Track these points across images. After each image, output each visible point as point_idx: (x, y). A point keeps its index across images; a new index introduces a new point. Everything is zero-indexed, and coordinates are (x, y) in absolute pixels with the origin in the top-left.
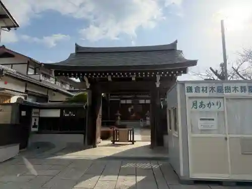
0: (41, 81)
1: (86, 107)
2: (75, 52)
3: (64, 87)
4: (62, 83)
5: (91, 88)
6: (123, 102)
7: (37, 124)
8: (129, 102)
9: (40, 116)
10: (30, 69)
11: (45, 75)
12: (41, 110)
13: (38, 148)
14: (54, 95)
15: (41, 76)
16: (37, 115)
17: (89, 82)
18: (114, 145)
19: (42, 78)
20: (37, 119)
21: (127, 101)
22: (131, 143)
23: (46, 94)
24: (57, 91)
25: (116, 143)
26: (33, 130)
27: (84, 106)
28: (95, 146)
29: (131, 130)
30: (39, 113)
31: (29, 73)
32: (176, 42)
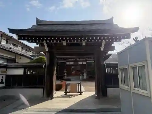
0: (10, 48)
1: (45, 66)
2: (36, 24)
3: (28, 53)
4: (27, 51)
6: (68, 63)
7: (4, 81)
9: (7, 74)
10: (3, 40)
11: (14, 45)
12: (8, 69)
13: (4, 101)
14: (20, 58)
15: (11, 45)
16: (5, 74)
17: (48, 46)
18: (66, 95)
19: (12, 46)
20: (4, 76)
21: (71, 63)
22: (79, 93)
23: (14, 58)
24: (22, 55)
25: (67, 94)
27: (43, 66)
28: (52, 98)
29: (79, 84)
30: (6, 72)
31: (2, 43)
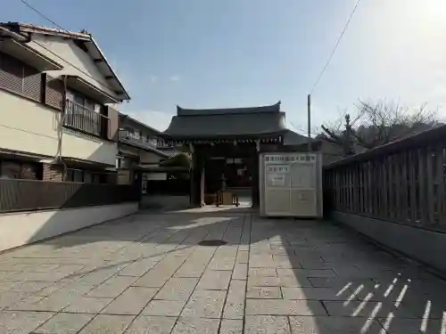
0: (128, 138)
1: (191, 170)
4: (148, 137)
5: (195, 153)
6: (230, 161)
7: (146, 187)
8: (238, 161)
9: (148, 179)
15: (128, 132)
20: (146, 182)
21: (236, 159)
22: (235, 205)
26: (144, 192)
30: (146, 176)
32: (279, 103)
